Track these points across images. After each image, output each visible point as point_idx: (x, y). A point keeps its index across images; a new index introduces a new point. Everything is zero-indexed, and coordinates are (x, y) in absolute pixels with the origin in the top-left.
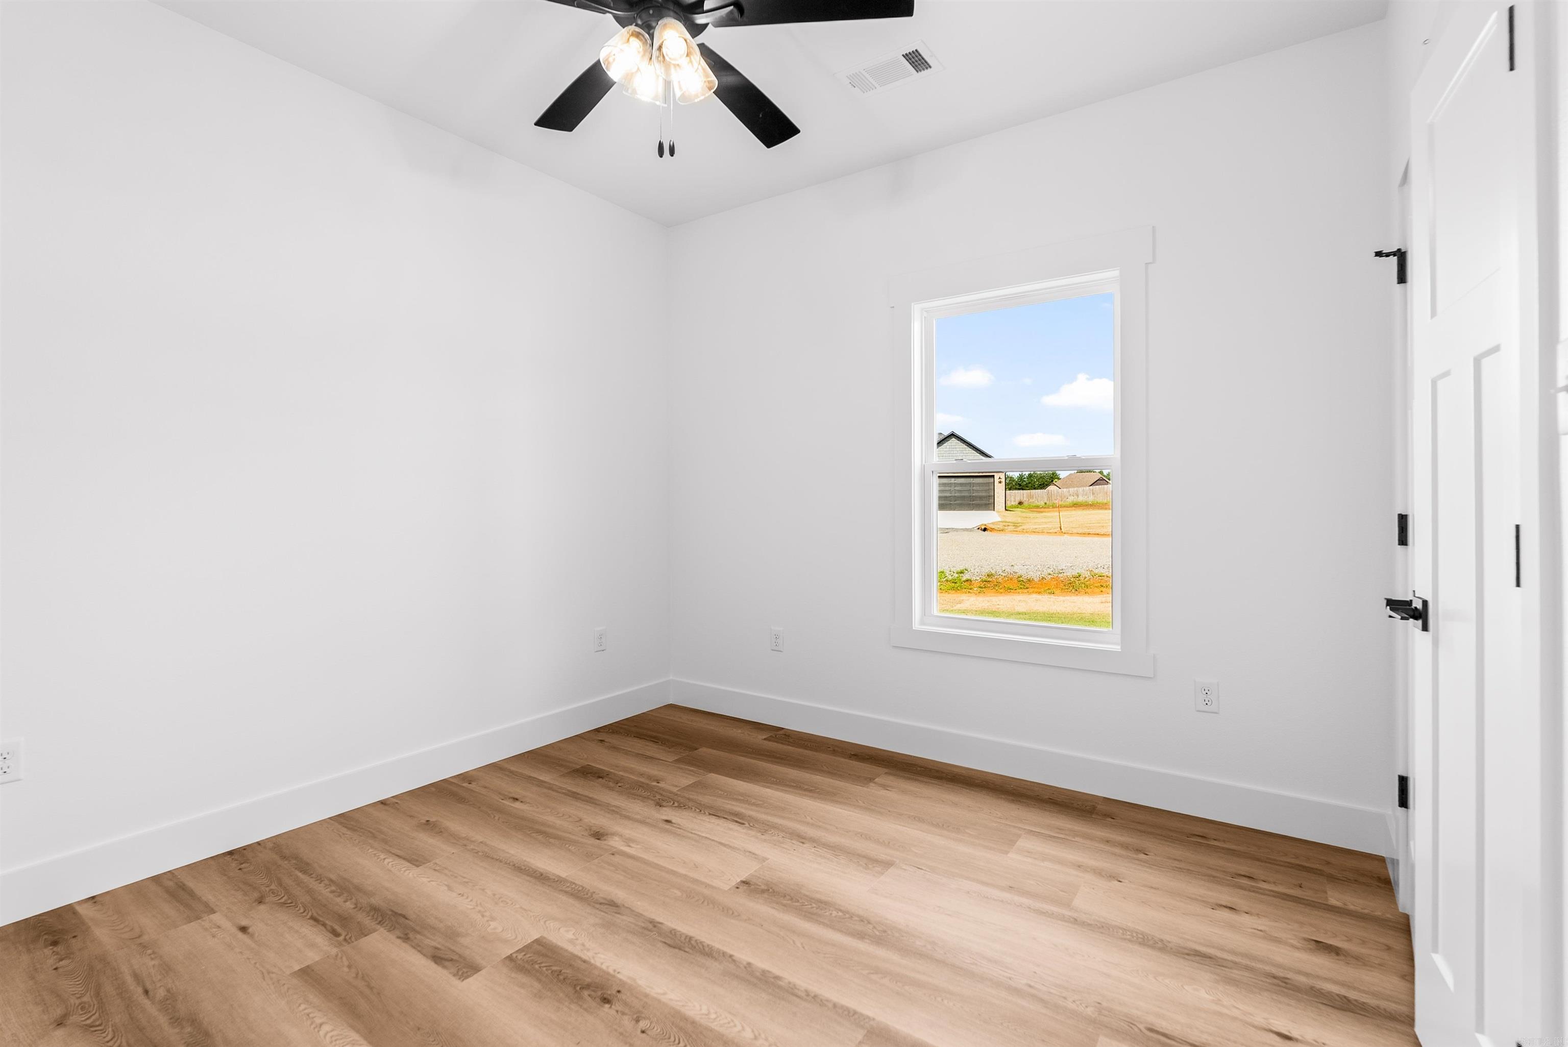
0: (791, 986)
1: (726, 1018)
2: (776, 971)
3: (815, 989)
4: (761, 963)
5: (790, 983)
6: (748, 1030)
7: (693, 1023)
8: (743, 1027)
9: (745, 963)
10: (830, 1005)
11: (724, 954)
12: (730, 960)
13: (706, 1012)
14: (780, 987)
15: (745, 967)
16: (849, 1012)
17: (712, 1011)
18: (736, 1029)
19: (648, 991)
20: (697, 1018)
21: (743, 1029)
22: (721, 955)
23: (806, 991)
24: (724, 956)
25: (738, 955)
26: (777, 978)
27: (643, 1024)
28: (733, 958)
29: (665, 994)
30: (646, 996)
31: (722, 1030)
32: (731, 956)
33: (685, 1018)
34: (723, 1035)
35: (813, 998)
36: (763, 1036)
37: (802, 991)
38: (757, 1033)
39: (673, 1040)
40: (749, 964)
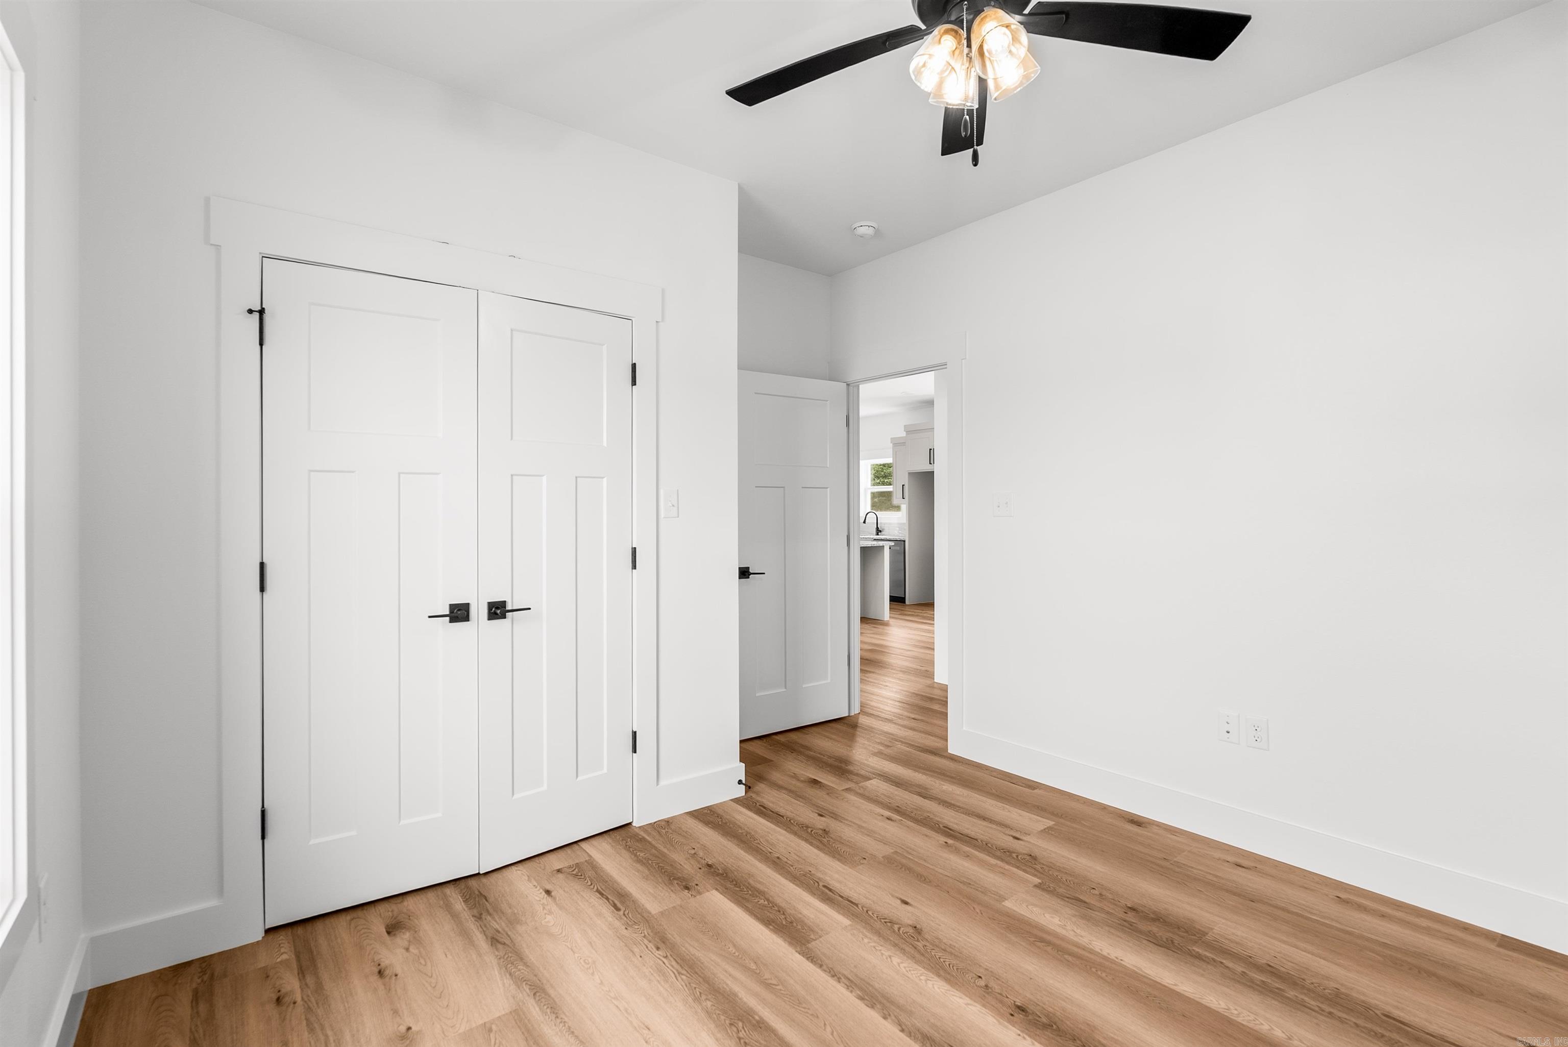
0: (851, 989)
1: (912, 974)
2: (861, 1005)
3: (832, 982)
4: (872, 1016)
5: (851, 992)
6: (895, 963)
7: (939, 976)
8: (899, 966)
9: (889, 1020)
10: (825, 967)
11: (910, 1035)
12: (904, 1027)
13: (928, 982)
14: (861, 989)
15: (890, 1015)
16: (812, 960)
17: (923, 982)
18: (904, 965)
19: (984, 1010)
20: (936, 978)
21: (899, 964)
22: (913, 1034)
23: (839, 982)
24: (910, 1033)
25: (894, 1030)
26: (861, 999)
27: (982, 983)
28: (900, 1028)
29: (967, 1004)
30: (984, 1006)
31: (916, 966)
32: (902, 1031)
33: (947, 981)
34: (915, 963)
35: (836, 976)
36: (884, 957)
37: (843, 983)
38: (889, 959)
39: (954, 967)
40: (885, 1018)
